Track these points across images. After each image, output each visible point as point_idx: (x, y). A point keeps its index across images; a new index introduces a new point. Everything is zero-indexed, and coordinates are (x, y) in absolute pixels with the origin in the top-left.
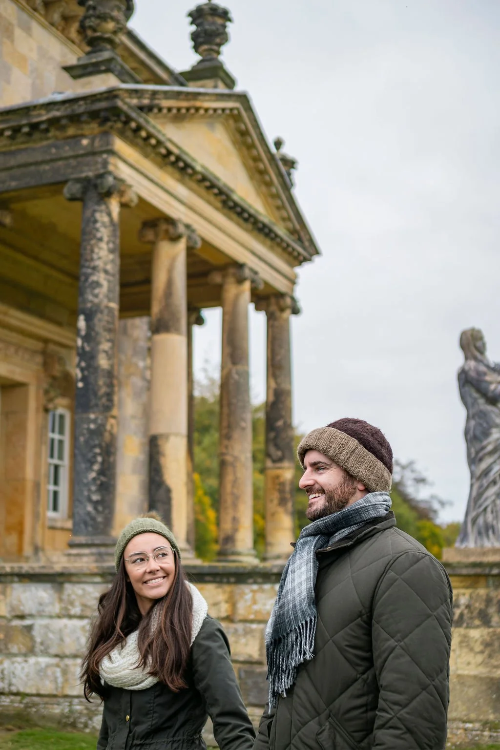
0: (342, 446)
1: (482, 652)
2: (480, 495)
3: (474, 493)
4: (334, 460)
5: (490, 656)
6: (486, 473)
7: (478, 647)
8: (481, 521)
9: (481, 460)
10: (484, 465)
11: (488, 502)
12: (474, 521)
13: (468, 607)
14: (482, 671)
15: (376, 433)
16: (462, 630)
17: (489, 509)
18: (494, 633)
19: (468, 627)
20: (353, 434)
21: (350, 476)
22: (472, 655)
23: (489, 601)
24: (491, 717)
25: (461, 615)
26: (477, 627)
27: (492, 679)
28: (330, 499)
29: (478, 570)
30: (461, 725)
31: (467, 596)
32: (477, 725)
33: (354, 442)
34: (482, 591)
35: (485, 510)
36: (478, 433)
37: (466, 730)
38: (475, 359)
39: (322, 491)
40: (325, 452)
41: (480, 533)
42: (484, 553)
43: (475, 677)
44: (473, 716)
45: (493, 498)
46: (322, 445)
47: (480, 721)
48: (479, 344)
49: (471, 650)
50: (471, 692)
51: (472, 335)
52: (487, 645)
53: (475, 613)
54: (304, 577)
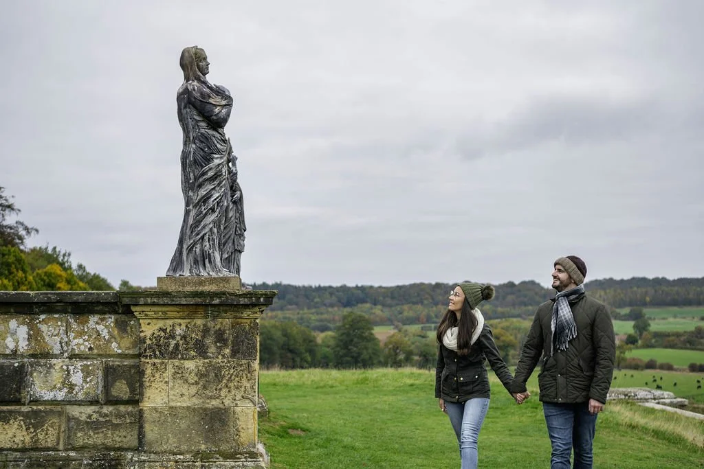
0: (570, 267)
1: (197, 383)
2: (198, 222)
3: (191, 221)
4: (566, 271)
5: (205, 387)
6: (205, 199)
7: (192, 378)
8: (198, 249)
9: (200, 186)
10: (203, 192)
11: (207, 230)
12: (190, 250)
13: (184, 337)
14: (196, 402)
15: (583, 264)
16: (176, 362)
17: (206, 238)
18: (210, 364)
19: (183, 358)
20: (575, 263)
21: (570, 277)
22: (186, 386)
23: (206, 331)
24: (203, 447)
25: (177, 345)
26: (193, 358)
27: (205, 410)
28: (561, 283)
29: (199, 300)
30: (172, 457)
31: (183, 327)
32: (188, 456)
33: (575, 266)
34: (199, 322)
35: (203, 238)
36: (199, 157)
37: (176, 462)
38: (198, 79)
39: (559, 279)
40: (564, 267)
41: (196, 262)
42: (201, 283)
43: (188, 408)
44: (184, 447)
45: (211, 226)
46: (564, 264)
47: (191, 452)
48: (202, 64)
49: (186, 381)
50: (184, 424)
51: (196, 54)
52: (202, 375)
53: (191, 345)
54: (568, 311)
